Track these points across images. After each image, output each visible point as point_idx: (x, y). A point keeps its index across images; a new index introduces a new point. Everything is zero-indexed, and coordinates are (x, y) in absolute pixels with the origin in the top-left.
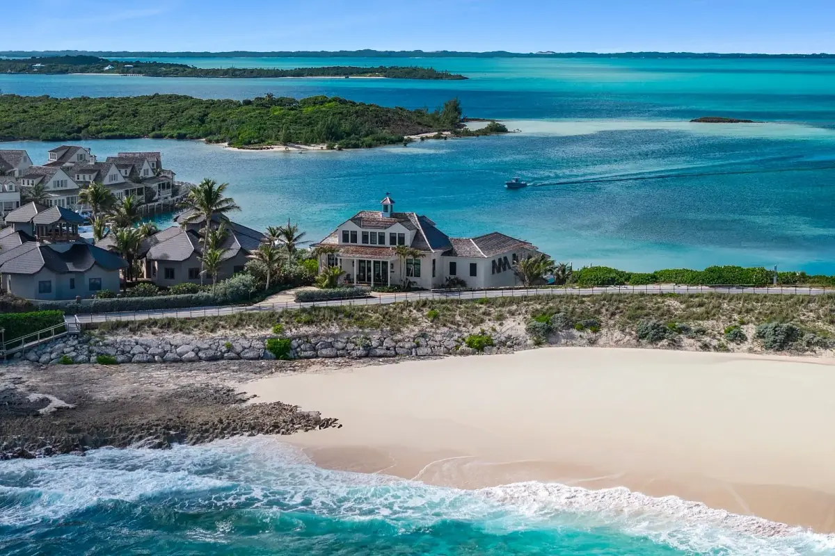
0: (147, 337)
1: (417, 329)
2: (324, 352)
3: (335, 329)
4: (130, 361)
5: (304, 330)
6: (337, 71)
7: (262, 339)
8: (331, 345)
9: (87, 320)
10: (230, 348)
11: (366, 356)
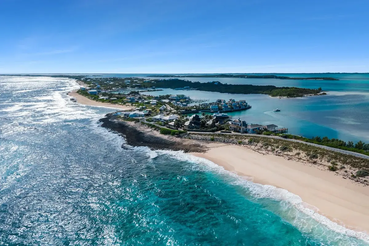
0: (196, 136)
1: (232, 139)
2: (218, 141)
3: (221, 138)
4: (192, 139)
5: (217, 137)
6: (316, 78)
7: (211, 138)
8: (219, 140)
9: (190, 132)
10: (206, 139)
11: (224, 142)
